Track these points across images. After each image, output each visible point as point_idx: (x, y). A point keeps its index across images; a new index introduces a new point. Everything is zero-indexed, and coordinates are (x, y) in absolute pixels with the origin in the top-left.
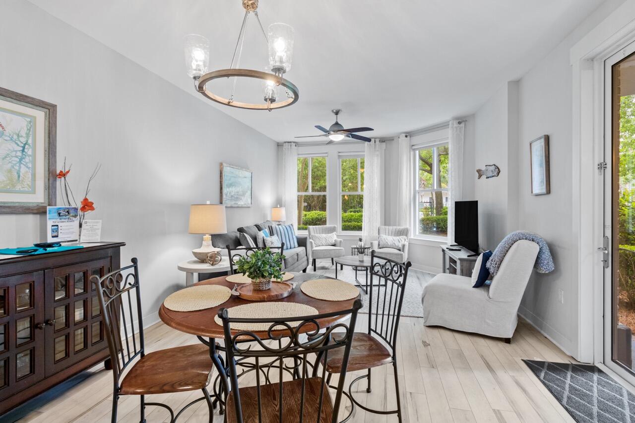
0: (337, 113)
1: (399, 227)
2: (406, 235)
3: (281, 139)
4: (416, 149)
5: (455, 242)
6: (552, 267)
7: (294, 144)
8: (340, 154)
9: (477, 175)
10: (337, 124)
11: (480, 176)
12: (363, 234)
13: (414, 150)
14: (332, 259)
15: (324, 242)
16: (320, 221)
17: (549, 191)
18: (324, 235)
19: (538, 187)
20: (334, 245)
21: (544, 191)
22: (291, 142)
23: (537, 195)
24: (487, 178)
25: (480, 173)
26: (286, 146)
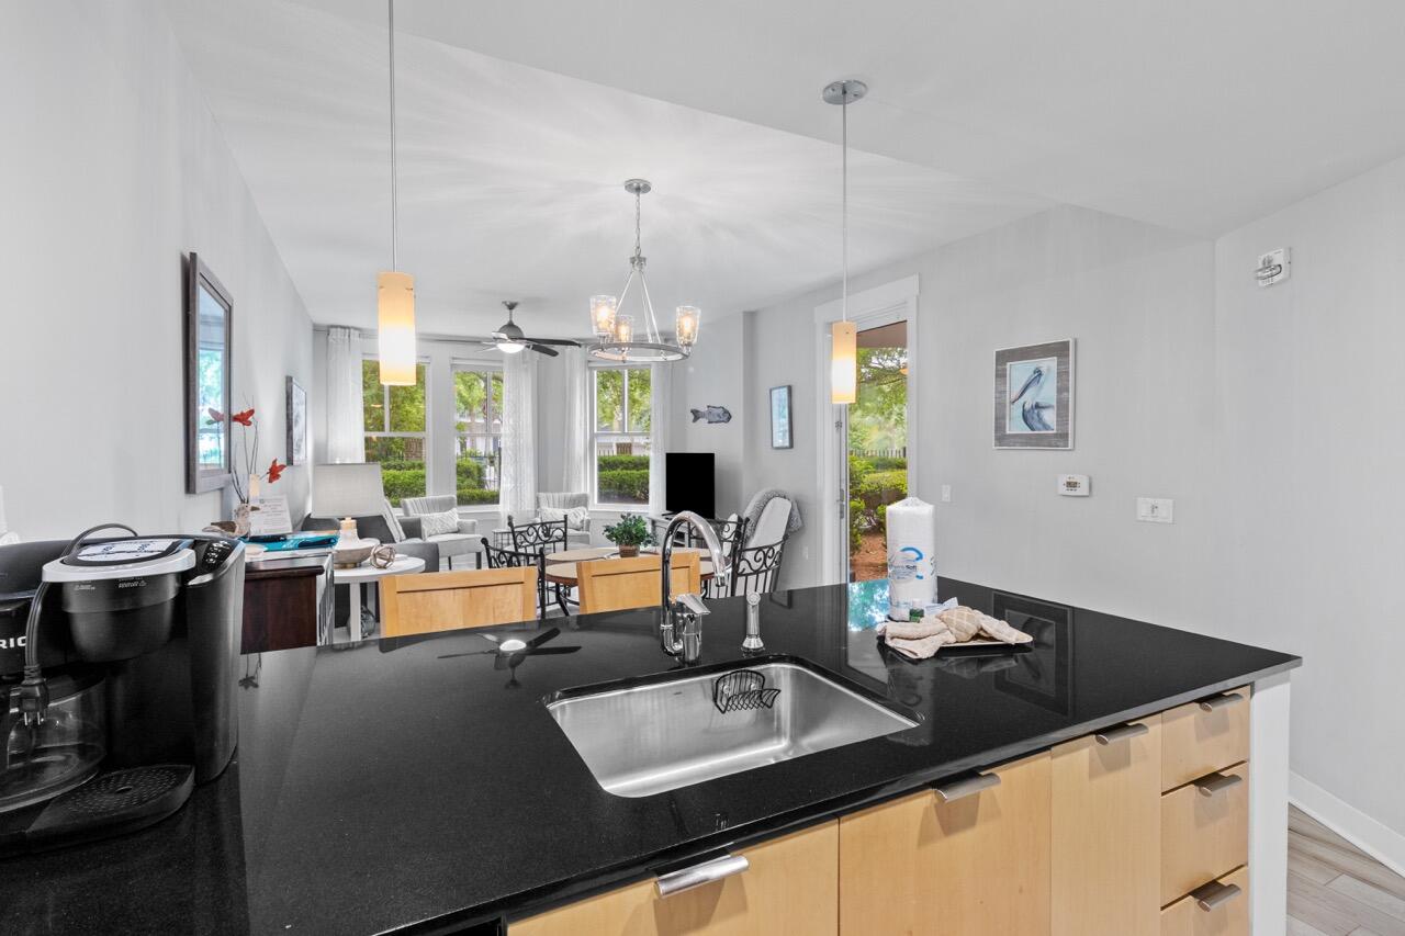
0: (511, 307)
1: (570, 494)
2: (586, 505)
3: (325, 318)
4: (595, 368)
5: (667, 509)
6: (800, 524)
7: (357, 332)
8: (456, 362)
9: (692, 417)
10: (511, 325)
11: (696, 419)
12: (503, 508)
13: (591, 369)
14: (450, 559)
15: (439, 528)
16: (415, 489)
17: (791, 446)
18: (437, 515)
19: (781, 439)
20: (458, 532)
21: (787, 444)
22: (349, 328)
23: (778, 448)
24: (710, 422)
25: (696, 415)
26: (336, 335)
